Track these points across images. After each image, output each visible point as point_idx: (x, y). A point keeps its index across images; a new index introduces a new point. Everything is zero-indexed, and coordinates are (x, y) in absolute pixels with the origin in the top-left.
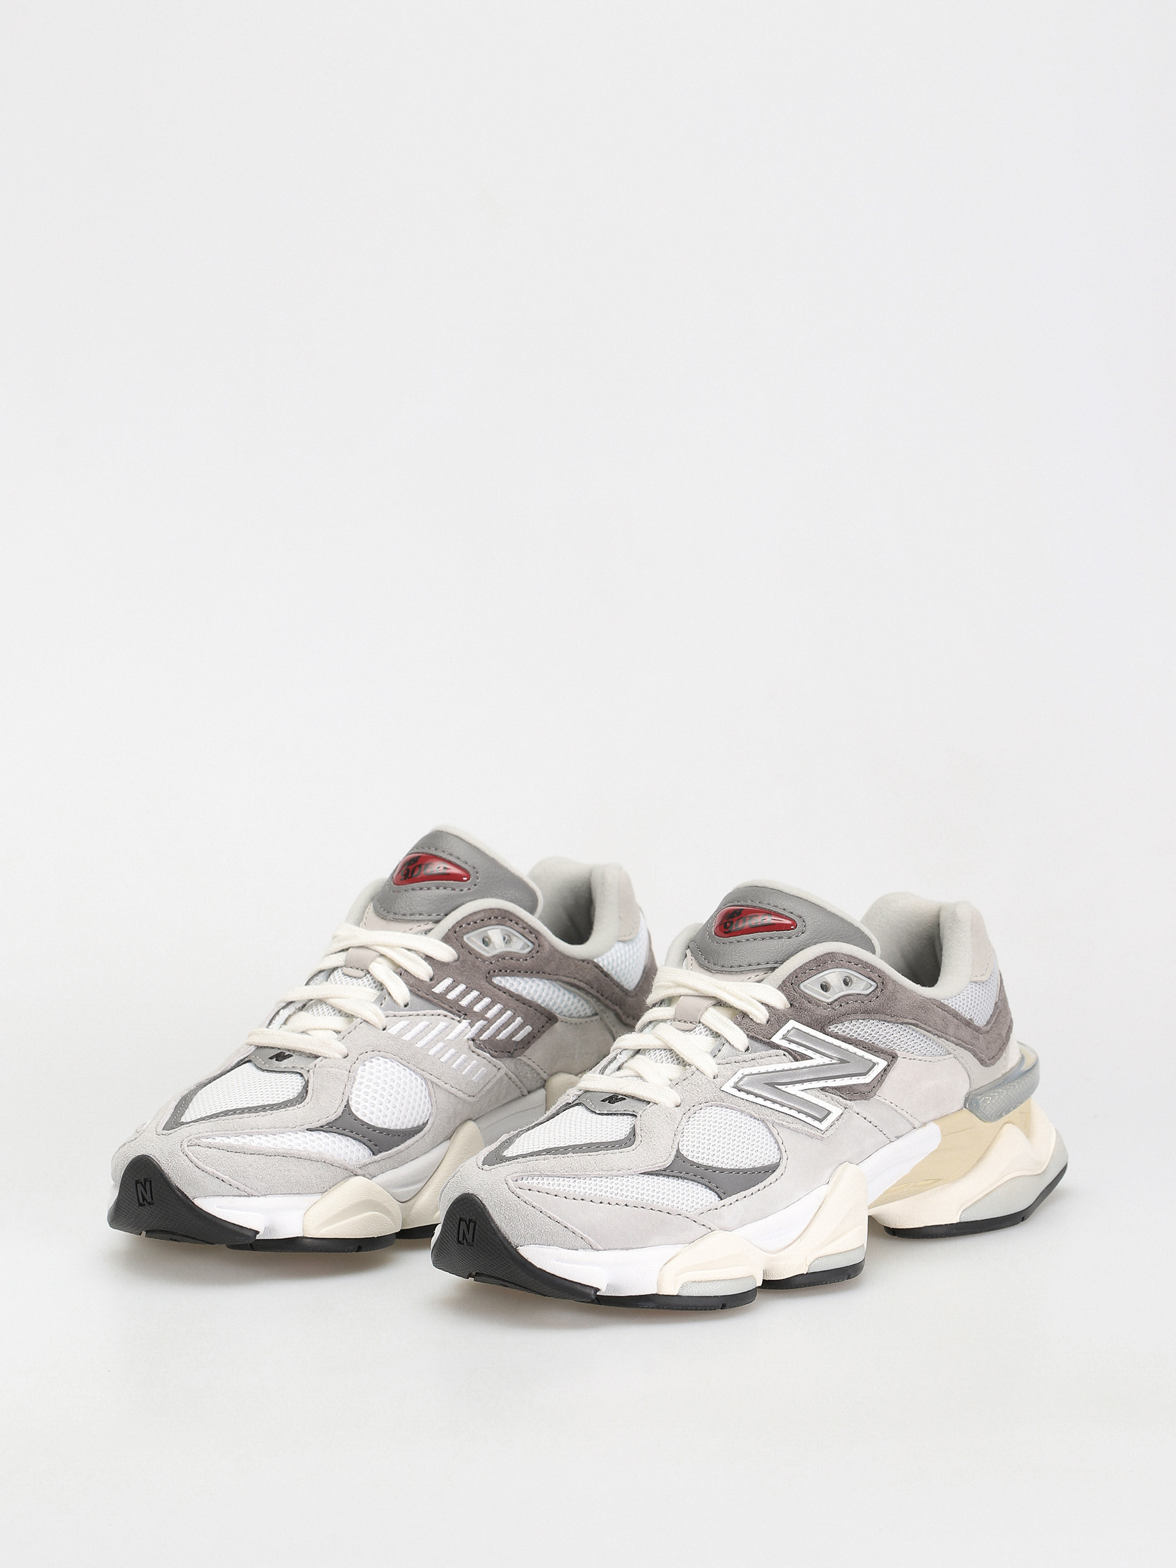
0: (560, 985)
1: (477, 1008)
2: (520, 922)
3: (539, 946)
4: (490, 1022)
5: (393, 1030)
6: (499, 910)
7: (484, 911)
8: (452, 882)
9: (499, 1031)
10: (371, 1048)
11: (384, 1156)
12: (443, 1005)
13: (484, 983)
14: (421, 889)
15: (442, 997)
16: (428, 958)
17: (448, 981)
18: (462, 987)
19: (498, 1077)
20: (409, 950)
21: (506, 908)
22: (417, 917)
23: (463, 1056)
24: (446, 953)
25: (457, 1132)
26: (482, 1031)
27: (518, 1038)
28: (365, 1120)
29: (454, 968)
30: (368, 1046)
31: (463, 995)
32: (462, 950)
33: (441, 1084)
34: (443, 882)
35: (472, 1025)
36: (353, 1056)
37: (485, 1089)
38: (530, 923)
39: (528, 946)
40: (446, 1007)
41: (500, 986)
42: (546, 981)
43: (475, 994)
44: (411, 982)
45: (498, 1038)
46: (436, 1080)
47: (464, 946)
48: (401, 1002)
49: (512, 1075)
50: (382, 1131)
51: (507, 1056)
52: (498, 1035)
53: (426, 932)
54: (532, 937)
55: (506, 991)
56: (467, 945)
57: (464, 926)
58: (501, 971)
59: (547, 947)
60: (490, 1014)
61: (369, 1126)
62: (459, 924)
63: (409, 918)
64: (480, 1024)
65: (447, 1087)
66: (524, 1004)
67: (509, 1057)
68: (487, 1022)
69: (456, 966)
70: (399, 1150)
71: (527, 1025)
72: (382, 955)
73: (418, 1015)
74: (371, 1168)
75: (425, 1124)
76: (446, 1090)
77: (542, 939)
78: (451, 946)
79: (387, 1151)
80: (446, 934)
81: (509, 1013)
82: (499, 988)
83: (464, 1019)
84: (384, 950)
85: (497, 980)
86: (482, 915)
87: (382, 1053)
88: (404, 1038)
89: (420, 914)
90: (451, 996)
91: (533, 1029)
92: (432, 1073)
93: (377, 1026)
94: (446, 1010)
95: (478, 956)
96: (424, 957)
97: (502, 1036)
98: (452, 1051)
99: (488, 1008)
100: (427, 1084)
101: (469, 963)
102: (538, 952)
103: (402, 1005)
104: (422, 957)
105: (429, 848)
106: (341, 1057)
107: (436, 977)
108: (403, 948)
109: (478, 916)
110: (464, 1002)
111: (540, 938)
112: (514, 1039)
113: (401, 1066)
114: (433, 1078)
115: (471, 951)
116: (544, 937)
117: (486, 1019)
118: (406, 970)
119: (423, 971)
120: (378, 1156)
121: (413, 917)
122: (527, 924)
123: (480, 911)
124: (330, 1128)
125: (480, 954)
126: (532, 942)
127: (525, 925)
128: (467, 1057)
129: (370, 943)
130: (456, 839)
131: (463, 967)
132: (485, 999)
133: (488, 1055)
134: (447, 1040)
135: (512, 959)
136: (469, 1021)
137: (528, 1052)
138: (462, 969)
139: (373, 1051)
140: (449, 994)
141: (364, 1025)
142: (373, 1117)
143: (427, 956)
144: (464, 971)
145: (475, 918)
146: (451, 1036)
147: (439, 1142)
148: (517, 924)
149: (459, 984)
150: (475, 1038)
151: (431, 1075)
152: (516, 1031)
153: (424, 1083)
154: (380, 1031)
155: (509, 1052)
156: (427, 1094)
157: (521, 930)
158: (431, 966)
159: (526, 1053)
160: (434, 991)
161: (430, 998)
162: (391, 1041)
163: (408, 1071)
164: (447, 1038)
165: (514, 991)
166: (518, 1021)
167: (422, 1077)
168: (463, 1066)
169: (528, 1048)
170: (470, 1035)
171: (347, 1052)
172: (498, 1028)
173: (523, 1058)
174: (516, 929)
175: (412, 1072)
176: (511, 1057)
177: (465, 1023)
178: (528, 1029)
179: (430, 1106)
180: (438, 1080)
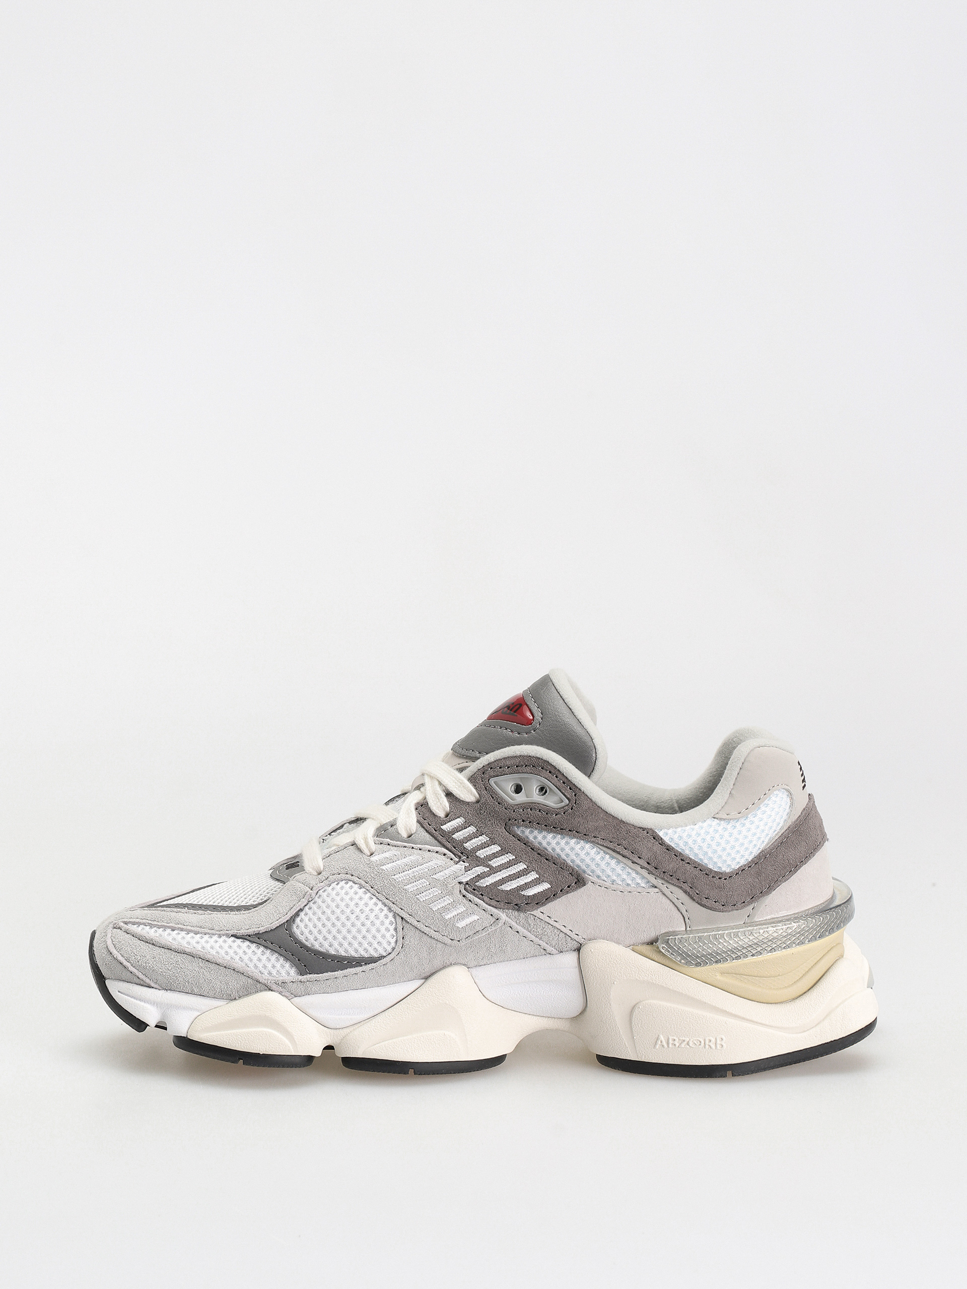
1: (481, 854)
2: (560, 776)
3: (576, 802)
4: (493, 871)
5: (377, 858)
6: (540, 759)
7: (522, 757)
9: (503, 881)
10: (345, 871)
11: (311, 978)
12: (446, 843)
13: (499, 829)
15: (448, 836)
16: (449, 795)
17: (459, 821)
18: (471, 830)
19: (495, 927)
20: (440, 783)
21: (545, 758)
24: (468, 793)
26: (480, 877)
27: (528, 892)
28: (302, 939)
29: (472, 809)
30: (344, 868)
31: (470, 838)
32: (485, 792)
33: (412, 920)
35: (467, 869)
37: (476, 936)
38: (570, 778)
39: (563, 801)
40: (449, 845)
41: (521, 836)
42: (579, 840)
43: (483, 839)
44: (425, 816)
45: (500, 888)
46: (406, 916)
47: (488, 788)
48: (404, 832)
49: (519, 927)
50: (317, 953)
51: (510, 907)
52: (501, 886)
53: (462, 769)
54: (569, 793)
55: (526, 842)
56: (491, 787)
57: (495, 768)
58: (524, 821)
59: (586, 804)
60: (495, 863)
61: (303, 946)
62: (490, 766)
64: (480, 870)
65: (420, 925)
66: (547, 859)
67: (512, 909)
68: (488, 869)
69: (474, 807)
70: (334, 975)
71: (544, 882)
73: (413, 848)
74: (292, 987)
75: (381, 957)
76: (417, 929)
77: (583, 796)
78: (475, 786)
79: (318, 974)
80: (475, 774)
81: (522, 866)
82: (519, 838)
83: (462, 861)
85: (519, 830)
86: (519, 761)
87: (353, 878)
88: (384, 867)
90: (458, 836)
91: (552, 887)
94: (447, 849)
95: (503, 802)
96: (447, 793)
97: (506, 887)
98: (437, 891)
99: (495, 856)
100: (395, 918)
101: (488, 806)
102: (573, 809)
103: (404, 835)
104: (445, 794)
106: (316, 874)
107: (450, 815)
108: (438, 780)
109: (514, 761)
110: (469, 845)
111: (579, 795)
112: (522, 893)
113: (369, 893)
114: (403, 913)
115: (493, 795)
116: (586, 795)
117: (488, 866)
118: (427, 803)
119: (440, 806)
120: (305, 976)
122: (567, 778)
123: (516, 757)
124: (259, 938)
125: (502, 799)
126: (568, 798)
127: (564, 780)
128: (455, 900)
131: (480, 810)
132: (493, 846)
133: (483, 902)
134: (434, 878)
135: (541, 811)
136: (466, 864)
137: (544, 909)
138: (479, 812)
139: (346, 874)
140: (456, 834)
142: (311, 938)
143: (450, 793)
145: (510, 762)
147: (406, 978)
148: (558, 777)
149: (470, 826)
150: (470, 883)
151: (402, 909)
152: (527, 886)
153: (391, 915)
154: (364, 856)
155: (516, 905)
156: (392, 928)
157: (560, 784)
158: (450, 803)
159: (541, 909)
160: (443, 827)
161: (436, 834)
162: (369, 869)
163: (375, 899)
164: (434, 876)
165: (537, 844)
166: (533, 876)
167: (390, 909)
168: (446, 909)
169: (544, 904)
170: (465, 879)
171: (322, 869)
172: (503, 878)
173: (537, 912)
174: (552, 782)
175: (378, 902)
176: (518, 910)
177: (462, 866)
178: (546, 886)
179: (393, 941)
180: (408, 915)
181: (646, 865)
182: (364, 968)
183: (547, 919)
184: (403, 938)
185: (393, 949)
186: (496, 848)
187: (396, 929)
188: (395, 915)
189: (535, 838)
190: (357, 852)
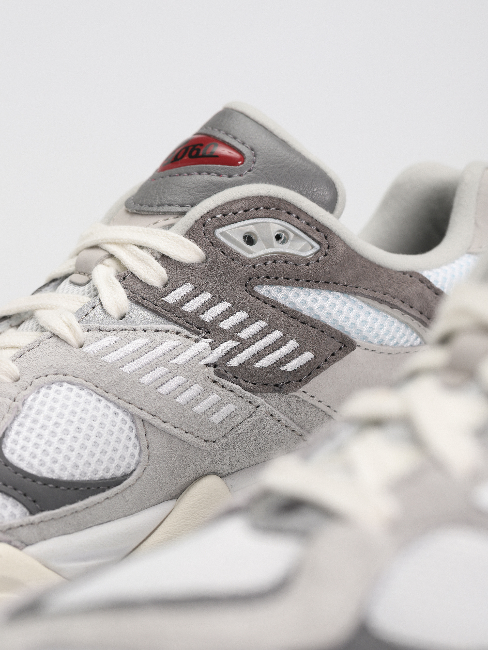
0: (363, 302)
1: (226, 325)
2: (302, 216)
3: (329, 247)
4: (245, 344)
5: (91, 349)
6: (271, 198)
7: (248, 198)
8: (219, 166)
9: (259, 356)
10: (53, 371)
11: (45, 517)
12: (176, 318)
13: (241, 292)
14: (180, 175)
15: (175, 309)
17: (186, 289)
18: (206, 296)
19: (255, 418)
20: (141, 247)
21: (280, 196)
22: (166, 208)
23: (196, 388)
24: (189, 252)
25: (189, 489)
26: (230, 354)
27: (290, 367)
28: (23, 466)
29: (199, 272)
30: (50, 367)
31: (206, 307)
32: (211, 248)
33: (157, 422)
34: (208, 165)
35: (213, 346)
36: (26, 379)
37: (234, 433)
38: (316, 217)
39: (313, 247)
40: (180, 321)
41: (266, 298)
42: (339, 294)
43: (224, 306)
44: (135, 289)
45: (256, 365)
46: (148, 417)
47: (214, 242)
48: (114, 312)
49: (281, 415)
50: (46, 481)
51: (272, 390)
52: (257, 362)
53: (169, 227)
54: (319, 236)
55: (275, 305)
56: (219, 241)
57: (218, 216)
58: (268, 277)
59: (341, 249)
60: (245, 334)
61: (26, 475)
62: (211, 214)
63: (155, 209)
64: (229, 345)
65: (167, 426)
66: (304, 323)
67: (274, 391)
68: (239, 343)
69: (201, 269)
70: (74, 509)
71: (306, 351)
72: (111, 256)
73: (134, 330)
74: (24, 533)
75: (125, 477)
76: (164, 432)
77: (335, 238)
78: (196, 242)
79: (53, 509)
80: (192, 228)
81: (277, 334)
82: (266, 301)
83: (203, 338)
84: (113, 249)
85: (262, 290)
86: (245, 204)
87: (68, 378)
88: (106, 358)
89: (169, 205)
90: (190, 307)
91: (315, 357)
92: (143, 407)
93: (69, 342)
94: (180, 325)
95: (235, 257)
96: (159, 256)
97: (265, 362)
98: (179, 379)
99: (243, 325)
100: (134, 422)
101: (220, 265)
102: (326, 255)
103: (117, 315)
104: (156, 258)
105: (212, 129)
106: (9, 381)
107: (171, 283)
108: (135, 245)
109: (239, 205)
110: (207, 316)
111: (331, 237)
112: (283, 368)
113: (94, 395)
114: (144, 414)
115: (225, 250)
116: (338, 237)
117: (238, 339)
118: (132, 273)
119: (155, 275)
120: (37, 516)
121: (161, 209)
122: (312, 218)
123: (242, 199)
125: (237, 254)
126: (319, 243)
127: (309, 220)
128: (203, 389)
129: (100, 241)
130: (241, 116)
131: (211, 270)
132: (238, 314)
133: (238, 387)
134: (173, 364)
135: (286, 262)
136: (210, 340)
137: (308, 387)
138: (210, 273)
139: (56, 374)
140: (186, 305)
141: (53, 340)
142: (36, 462)
143: (163, 256)
144: (212, 275)
145: (234, 207)
146: (180, 360)
147: (153, 501)
148: (298, 218)
149: (202, 292)
150: (218, 364)
151: (142, 409)
152: (287, 358)
153: (128, 419)
154: (73, 349)
155: (276, 385)
156: (133, 435)
157: (303, 225)
158: (167, 268)
159: (304, 388)
160: (166, 299)
161: (159, 308)
162: (87, 363)
163: (104, 402)
164: (172, 362)
165: (289, 306)
166: (292, 344)
167: (126, 411)
168: (197, 400)
169: (308, 381)
170: (211, 359)
171: (19, 374)
172: (258, 352)
173: (299, 393)
174: (295, 225)
175: (110, 404)
176: (279, 392)
177: (204, 343)
178: (308, 356)
179: (137, 452)
180: (151, 416)
181: (418, 315)
182: (108, 493)
183: (312, 401)
184: (148, 447)
185: (138, 464)
186: (242, 315)
187: (137, 437)
188: (133, 417)
189: (287, 297)
190: (60, 344)
